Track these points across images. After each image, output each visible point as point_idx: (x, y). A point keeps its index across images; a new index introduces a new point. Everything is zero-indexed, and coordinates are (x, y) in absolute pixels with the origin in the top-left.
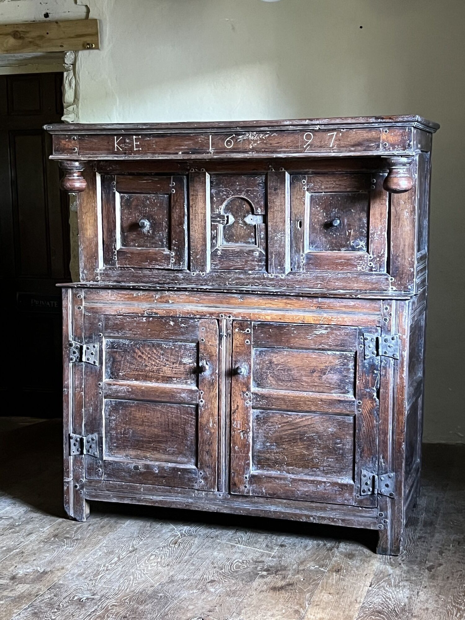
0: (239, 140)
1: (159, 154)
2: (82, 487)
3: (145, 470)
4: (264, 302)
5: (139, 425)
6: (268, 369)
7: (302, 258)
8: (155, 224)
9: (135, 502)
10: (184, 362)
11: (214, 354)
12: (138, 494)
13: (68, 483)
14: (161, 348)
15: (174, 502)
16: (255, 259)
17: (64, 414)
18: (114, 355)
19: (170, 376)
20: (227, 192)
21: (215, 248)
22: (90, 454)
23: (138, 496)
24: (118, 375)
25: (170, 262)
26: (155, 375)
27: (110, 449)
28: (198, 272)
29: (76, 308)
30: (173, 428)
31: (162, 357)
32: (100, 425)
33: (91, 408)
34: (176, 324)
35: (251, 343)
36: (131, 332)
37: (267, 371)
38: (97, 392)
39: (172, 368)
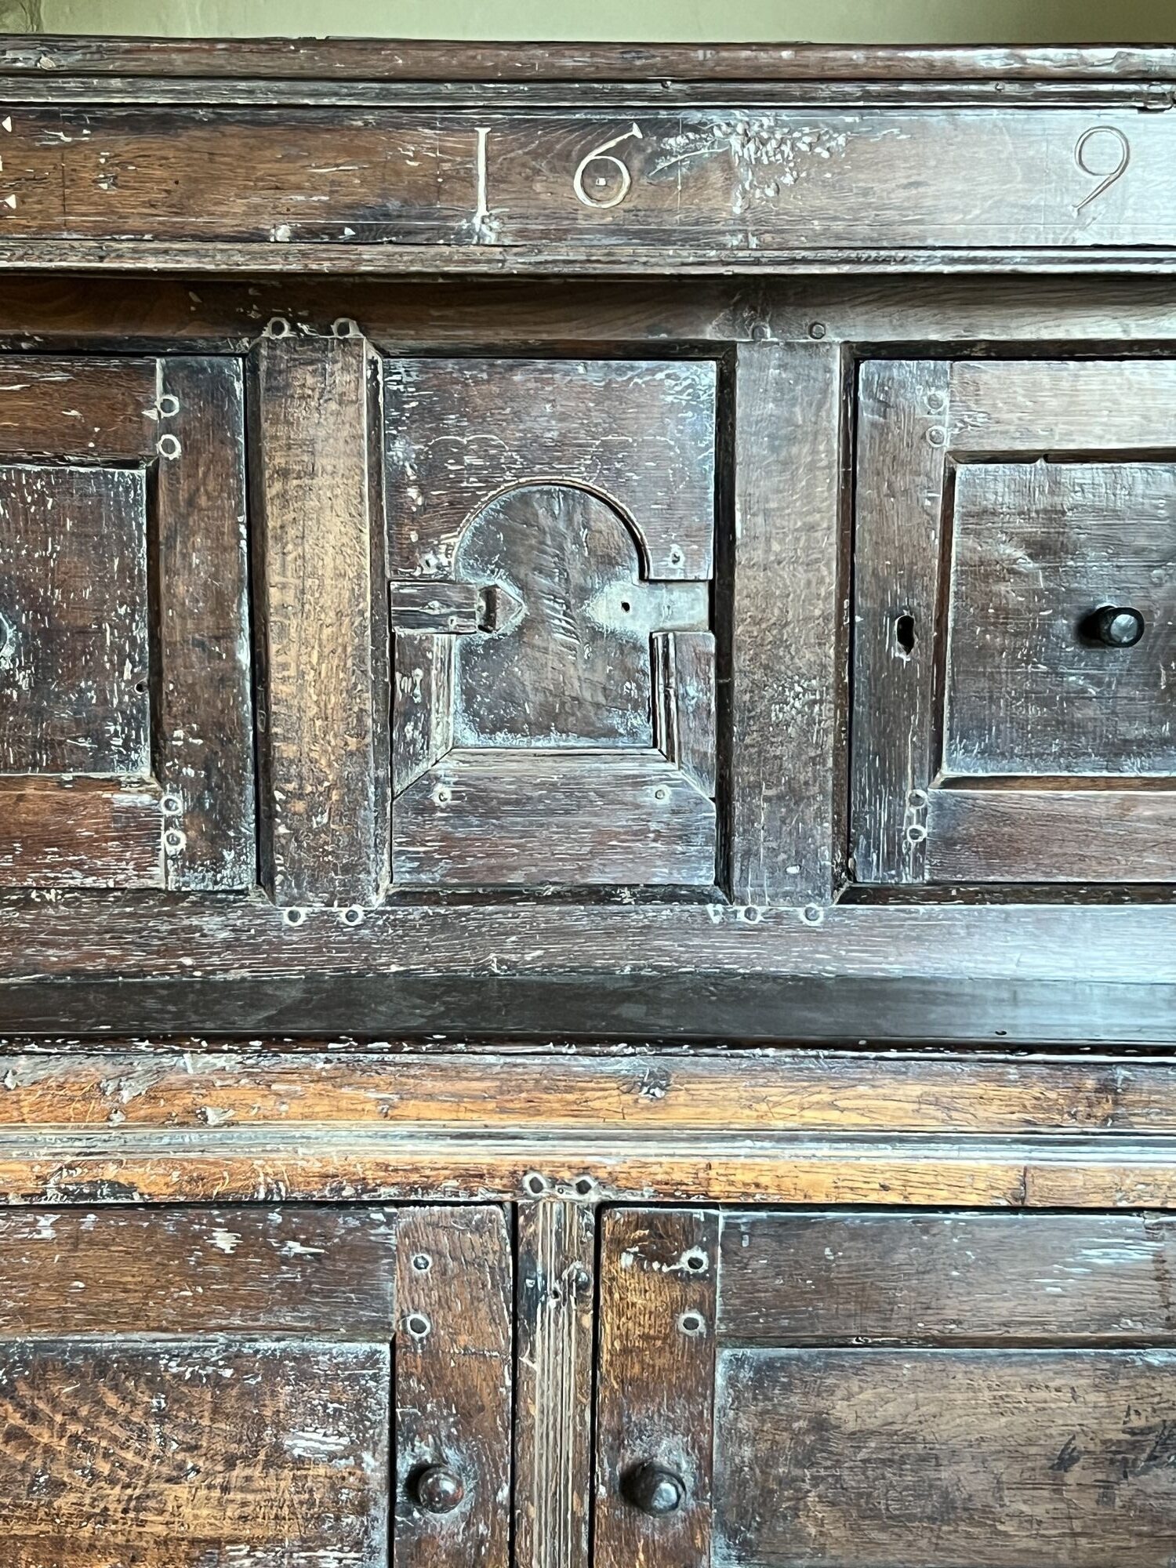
0: (662, 164)
1: (138, 236)
4: (796, 1098)
6: (806, 1459)
7: (911, 810)
8: (48, 636)
10: (296, 1452)
11: (487, 1400)
14: (150, 1381)
16: (653, 826)
19: (208, 1532)
20: (486, 456)
21: (419, 770)
25: (155, 852)
26: (114, 1533)
28: (319, 907)
31: (155, 1429)
34: (251, 1241)
35: (710, 1325)
37: (797, 1472)
39: (225, 1489)
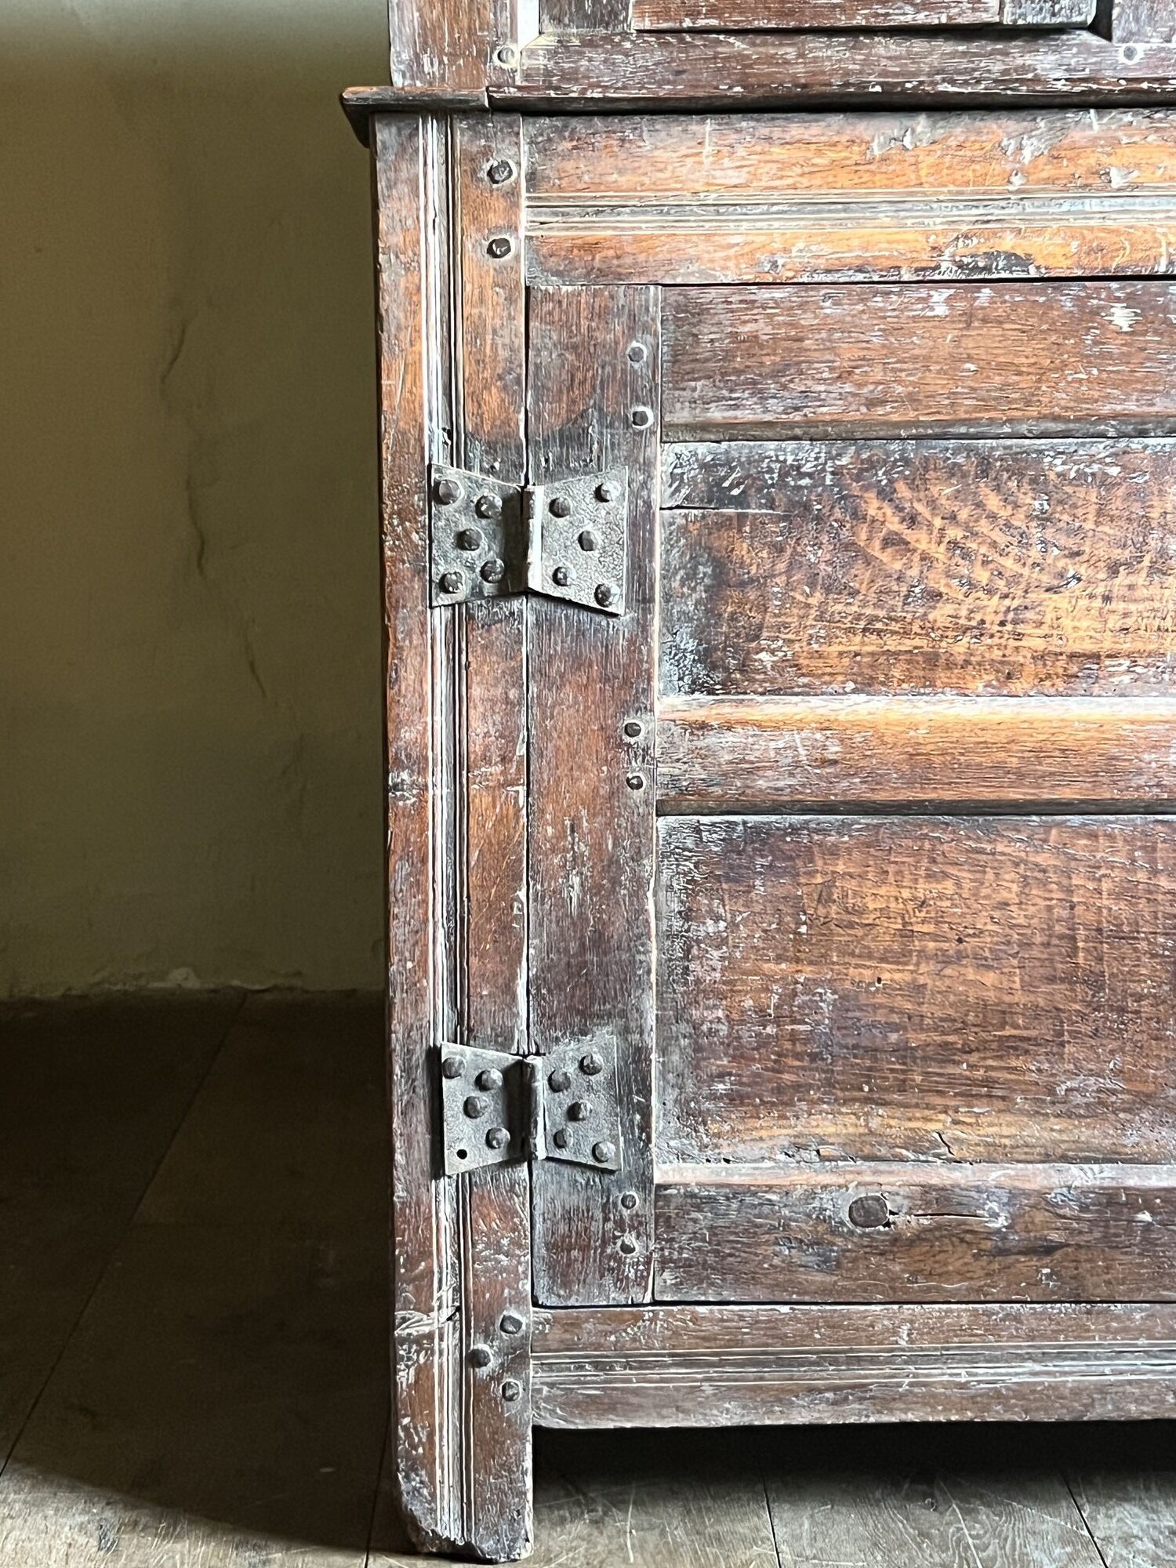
2: (516, 1359)
3: (925, 1221)
5: (883, 960)
9: (854, 1414)
12: (873, 1361)
13: (424, 1342)
14: (1034, 481)
15: (1103, 1389)
17: (398, 932)
18: (720, 541)
19: (1088, 647)
22: (564, 1154)
23: (871, 1376)
24: (743, 668)
26: (990, 647)
27: (691, 1116)
28: (1157, 43)
29: (473, 247)
30: (1100, 959)
31: (1035, 533)
32: (629, 977)
33: (576, 881)
34: (1149, 317)
36: (848, 388)
38: (610, 779)
39: (1107, 599)
